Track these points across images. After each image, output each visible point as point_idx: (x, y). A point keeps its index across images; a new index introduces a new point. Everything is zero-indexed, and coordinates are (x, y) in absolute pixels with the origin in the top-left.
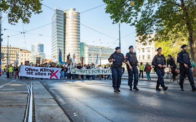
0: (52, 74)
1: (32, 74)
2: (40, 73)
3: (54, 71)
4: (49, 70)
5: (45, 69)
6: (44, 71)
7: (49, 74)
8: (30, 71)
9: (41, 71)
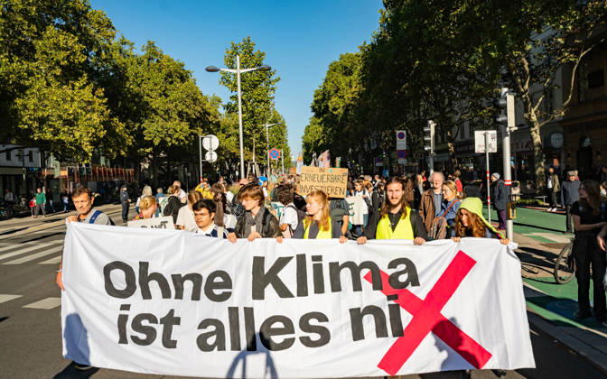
0: (406, 318)
1: (169, 343)
2: (249, 312)
3: (411, 267)
4: (355, 269)
5: (301, 259)
6: (302, 291)
7: (357, 316)
8: (147, 295)
9: (258, 294)
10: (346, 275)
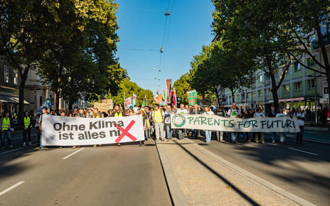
0: (121, 132)
1: (72, 138)
2: (89, 132)
3: (122, 123)
4: (111, 123)
5: (100, 122)
6: (100, 127)
7: (111, 132)
8: (64, 130)
9: (91, 128)
10: (109, 124)
